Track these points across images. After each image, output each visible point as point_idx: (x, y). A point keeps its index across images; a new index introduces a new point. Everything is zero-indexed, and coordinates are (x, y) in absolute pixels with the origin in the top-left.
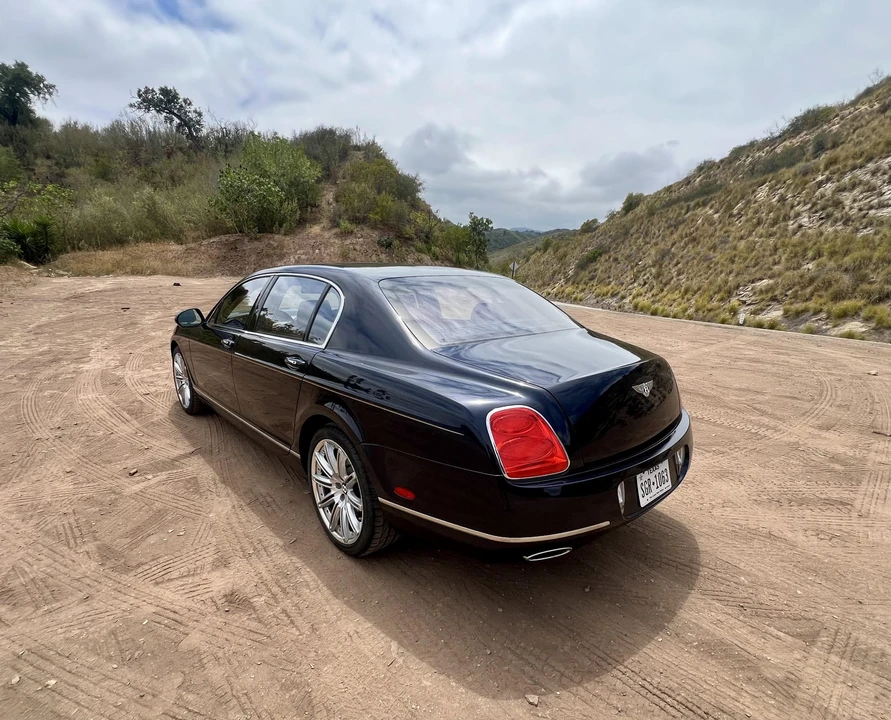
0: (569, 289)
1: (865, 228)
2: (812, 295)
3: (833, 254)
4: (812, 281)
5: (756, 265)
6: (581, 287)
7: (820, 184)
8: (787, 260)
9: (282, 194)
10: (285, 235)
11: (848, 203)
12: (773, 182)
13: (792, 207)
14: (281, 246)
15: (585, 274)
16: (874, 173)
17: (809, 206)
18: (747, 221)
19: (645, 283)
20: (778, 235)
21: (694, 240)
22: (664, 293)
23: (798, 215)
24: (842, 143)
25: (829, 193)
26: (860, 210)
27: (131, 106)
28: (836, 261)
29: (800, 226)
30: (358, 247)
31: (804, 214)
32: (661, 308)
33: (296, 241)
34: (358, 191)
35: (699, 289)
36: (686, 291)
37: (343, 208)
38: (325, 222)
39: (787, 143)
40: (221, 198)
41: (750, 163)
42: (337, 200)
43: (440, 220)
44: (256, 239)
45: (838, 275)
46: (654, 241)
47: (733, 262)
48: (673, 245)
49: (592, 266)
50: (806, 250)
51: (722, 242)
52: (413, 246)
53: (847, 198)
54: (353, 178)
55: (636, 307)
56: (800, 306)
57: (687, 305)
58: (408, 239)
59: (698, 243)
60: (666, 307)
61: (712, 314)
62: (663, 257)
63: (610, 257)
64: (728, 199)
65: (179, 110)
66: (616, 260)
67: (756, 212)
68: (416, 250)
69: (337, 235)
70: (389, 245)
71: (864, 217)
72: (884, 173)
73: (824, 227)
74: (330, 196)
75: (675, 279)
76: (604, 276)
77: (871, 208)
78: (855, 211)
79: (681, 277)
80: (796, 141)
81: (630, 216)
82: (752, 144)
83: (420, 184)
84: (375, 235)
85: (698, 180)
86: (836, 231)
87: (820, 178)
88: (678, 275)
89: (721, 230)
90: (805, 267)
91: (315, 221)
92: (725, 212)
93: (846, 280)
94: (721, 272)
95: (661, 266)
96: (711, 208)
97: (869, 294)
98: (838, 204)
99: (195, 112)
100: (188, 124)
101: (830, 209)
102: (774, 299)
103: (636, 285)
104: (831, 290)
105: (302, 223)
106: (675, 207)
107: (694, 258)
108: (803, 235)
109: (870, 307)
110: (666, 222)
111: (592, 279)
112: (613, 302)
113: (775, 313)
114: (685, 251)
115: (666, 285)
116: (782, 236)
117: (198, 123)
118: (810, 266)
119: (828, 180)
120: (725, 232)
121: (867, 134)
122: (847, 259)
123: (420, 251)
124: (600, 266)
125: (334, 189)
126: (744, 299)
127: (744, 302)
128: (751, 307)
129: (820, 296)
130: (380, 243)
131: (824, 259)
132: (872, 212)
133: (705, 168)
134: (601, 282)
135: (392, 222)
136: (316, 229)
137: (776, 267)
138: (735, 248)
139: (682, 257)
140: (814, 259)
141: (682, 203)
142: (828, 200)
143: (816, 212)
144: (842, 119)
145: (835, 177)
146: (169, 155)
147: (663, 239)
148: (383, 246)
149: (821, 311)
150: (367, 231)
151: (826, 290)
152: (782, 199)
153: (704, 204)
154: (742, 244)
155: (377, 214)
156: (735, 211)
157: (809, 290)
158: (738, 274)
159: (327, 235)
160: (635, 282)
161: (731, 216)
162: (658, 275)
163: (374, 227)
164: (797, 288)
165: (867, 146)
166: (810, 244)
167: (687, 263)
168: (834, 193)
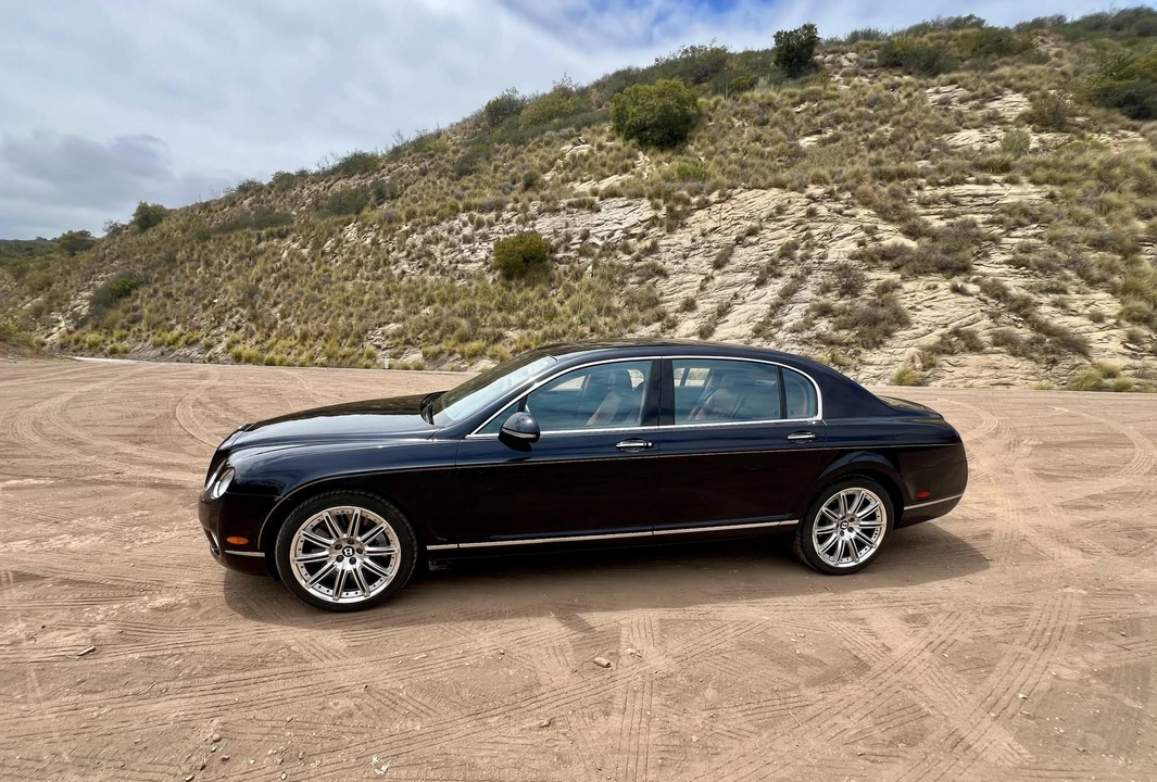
0: (92, 337)
1: (459, 279)
2: (441, 337)
3: (444, 301)
4: (437, 324)
5: (375, 309)
6: (117, 333)
7: (407, 234)
8: (406, 305)
11: (437, 254)
12: (359, 223)
13: (388, 252)
15: (115, 314)
16: (450, 231)
17: (405, 253)
18: (346, 261)
19: (238, 328)
20: (386, 280)
21: (286, 277)
22: (273, 339)
23: (396, 261)
24: (399, 196)
25: (419, 243)
26: (450, 263)
28: (449, 307)
29: (404, 272)
31: (403, 261)
32: (278, 358)
35: (321, 334)
36: (304, 337)
39: (342, 182)
41: (309, 196)
45: (456, 319)
46: (224, 274)
47: (348, 304)
48: (259, 280)
49: (126, 302)
50: (418, 296)
51: (325, 282)
53: (436, 250)
55: (238, 359)
56: (434, 348)
57: (311, 352)
59: (294, 281)
60: (284, 355)
61: (347, 361)
62: (251, 295)
63: (156, 291)
64: (313, 234)
66: (169, 295)
67: (352, 253)
71: (455, 269)
72: (458, 233)
73: (424, 275)
75: (280, 322)
76: (157, 317)
77: (458, 262)
78: (446, 263)
79: (289, 320)
80: (353, 183)
81: (152, 235)
82: (303, 174)
85: (246, 202)
86: (437, 280)
87: (405, 228)
88: (284, 317)
89: (318, 267)
90: (424, 311)
92: (313, 248)
93: (464, 323)
94: (339, 315)
95: (253, 307)
96: (294, 241)
97: (486, 337)
98: (430, 255)
101: (424, 259)
102: (408, 342)
103: (222, 329)
104: (456, 333)
106: (239, 233)
107: (296, 299)
108: (410, 281)
109: (491, 347)
110: (234, 250)
111: (134, 321)
112: (194, 352)
113: (415, 356)
114: (279, 289)
115: (271, 328)
116: (390, 281)
118: (427, 310)
119: (413, 231)
120: (325, 271)
121: (420, 192)
122: (457, 306)
124: (144, 302)
126: (377, 343)
127: (379, 347)
128: (388, 351)
129: (449, 339)
131: (437, 305)
132: (460, 265)
133: (247, 188)
134: (153, 326)
137: (396, 311)
138: (343, 290)
139: (278, 296)
140: (428, 304)
141: (248, 230)
142: (419, 250)
143: (413, 260)
144: (390, 171)
145: (419, 229)
147: (239, 272)
149: (454, 352)
151: (452, 333)
152: (375, 242)
153: (282, 236)
154: (349, 286)
156: (328, 250)
157: (437, 333)
158: (361, 318)
160: (219, 325)
161: (323, 253)
162: (254, 318)
164: (426, 331)
165: (434, 205)
166: (420, 290)
167: (290, 303)
168: (423, 243)
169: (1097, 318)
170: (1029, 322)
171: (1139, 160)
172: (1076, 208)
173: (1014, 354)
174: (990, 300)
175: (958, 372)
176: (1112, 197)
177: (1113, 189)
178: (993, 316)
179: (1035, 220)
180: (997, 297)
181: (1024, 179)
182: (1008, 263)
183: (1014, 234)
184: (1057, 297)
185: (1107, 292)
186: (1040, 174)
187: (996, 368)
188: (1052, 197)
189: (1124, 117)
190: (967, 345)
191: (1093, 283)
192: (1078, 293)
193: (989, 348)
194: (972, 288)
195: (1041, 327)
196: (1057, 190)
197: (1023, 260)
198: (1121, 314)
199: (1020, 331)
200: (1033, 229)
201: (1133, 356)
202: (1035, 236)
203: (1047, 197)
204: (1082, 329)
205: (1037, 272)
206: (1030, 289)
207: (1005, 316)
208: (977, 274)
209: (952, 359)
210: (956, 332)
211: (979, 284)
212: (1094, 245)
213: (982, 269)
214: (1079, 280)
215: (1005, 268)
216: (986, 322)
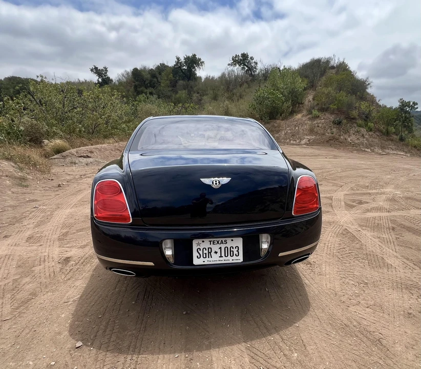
9: (283, 98)
10: (282, 120)
14: (279, 126)
27: (229, 65)
30: (320, 125)
33: (287, 123)
34: (326, 92)
37: (316, 104)
38: (305, 112)
40: (255, 103)
42: (314, 99)
43: (380, 106)
44: (268, 123)
52: (356, 123)
54: (326, 86)
58: (353, 119)
65: (248, 63)
68: (358, 125)
69: (310, 119)
70: (339, 123)
74: (311, 98)
83: (369, 84)
84: (332, 118)
91: (299, 112)
99: (255, 62)
100: (251, 69)
105: (292, 113)
117: (255, 68)
123: (360, 126)
125: (314, 93)
130: (334, 123)
135: (345, 109)
136: (299, 116)
146: (241, 86)
148: (335, 123)
150: (328, 115)
155: (335, 105)
159: (304, 119)
163: (332, 113)
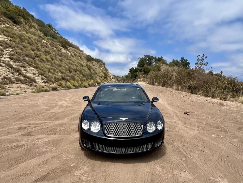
169: (34, 74)
170: (21, 75)
171: (26, 36)
172: (18, 45)
173: (22, 84)
174: (10, 69)
175: (12, 89)
176: (24, 44)
177: (24, 42)
178: (12, 73)
179: (10, 46)
180: (11, 67)
181: (2, 34)
182: (9, 58)
183: (7, 49)
184: (25, 68)
185: (33, 68)
186: (5, 33)
187: (20, 88)
188: (11, 40)
189: (12, 22)
190: (10, 82)
191: (30, 65)
192: (28, 68)
193: (16, 82)
194: (3, 65)
195: (25, 76)
196: (12, 39)
197: (12, 57)
198: (38, 73)
199: (21, 77)
200: (10, 49)
201: (44, 83)
202: (12, 51)
203: (10, 40)
204: (33, 77)
205: (17, 61)
206: (18, 66)
207: (15, 73)
208: (2, 60)
209: (7, 86)
210: (5, 78)
211: (5, 63)
212: (26, 56)
213: (2, 59)
214: (27, 64)
215: (9, 60)
216: (11, 75)
